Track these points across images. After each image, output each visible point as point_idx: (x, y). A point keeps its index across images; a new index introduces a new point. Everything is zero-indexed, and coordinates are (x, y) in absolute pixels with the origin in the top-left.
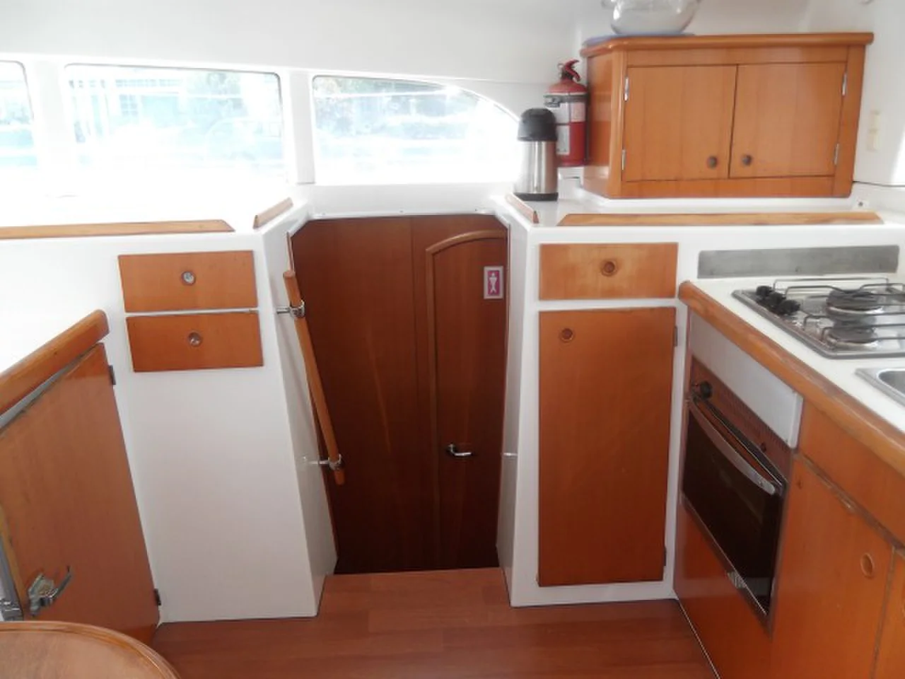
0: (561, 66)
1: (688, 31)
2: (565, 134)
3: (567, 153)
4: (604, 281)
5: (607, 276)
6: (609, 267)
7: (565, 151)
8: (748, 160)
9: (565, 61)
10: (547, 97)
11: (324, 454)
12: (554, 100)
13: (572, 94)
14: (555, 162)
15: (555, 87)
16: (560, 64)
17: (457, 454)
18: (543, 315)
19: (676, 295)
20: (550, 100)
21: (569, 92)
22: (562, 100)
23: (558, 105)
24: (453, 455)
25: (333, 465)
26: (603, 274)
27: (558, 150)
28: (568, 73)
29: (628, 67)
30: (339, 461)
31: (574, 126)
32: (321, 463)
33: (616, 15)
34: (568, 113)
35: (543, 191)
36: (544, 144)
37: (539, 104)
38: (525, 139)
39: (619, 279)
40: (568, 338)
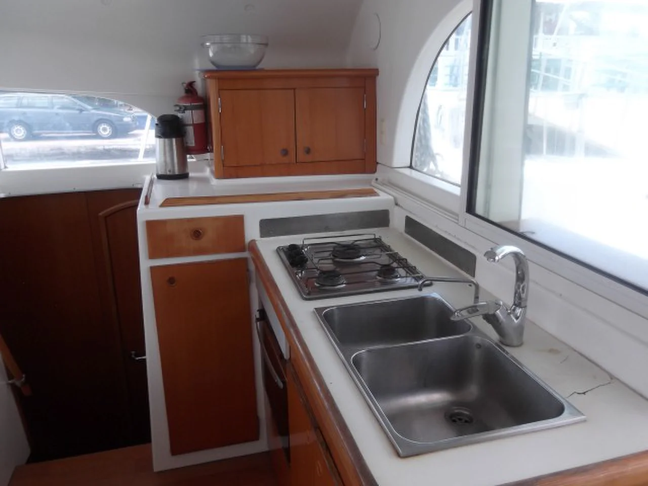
0: (185, 85)
1: (260, 66)
2: (190, 131)
3: (194, 145)
4: (195, 244)
5: (196, 240)
6: (197, 234)
7: (192, 143)
8: (308, 151)
9: (187, 81)
10: (176, 106)
11: (10, 376)
12: (180, 108)
13: (192, 104)
14: (184, 151)
15: (182, 99)
16: (183, 83)
17: (137, 358)
18: (152, 269)
19: (247, 249)
20: (178, 108)
21: (191, 103)
22: (186, 108)
23: (184, 112)
24: (134, 359)
25: (18, 383)
26: (193, 239)
27: (187, 143)
28: (190, 89)
29: (219, 90)
30: (23, 380)
31: (196, 126)
32: (10, 382)
33: (211, 54)
34: (191, 117)
35: (177, 173)
36: (174, 140)
37: (170, 111)
38: (159, 137)
39: (204, 241)
40: (172, 284)
